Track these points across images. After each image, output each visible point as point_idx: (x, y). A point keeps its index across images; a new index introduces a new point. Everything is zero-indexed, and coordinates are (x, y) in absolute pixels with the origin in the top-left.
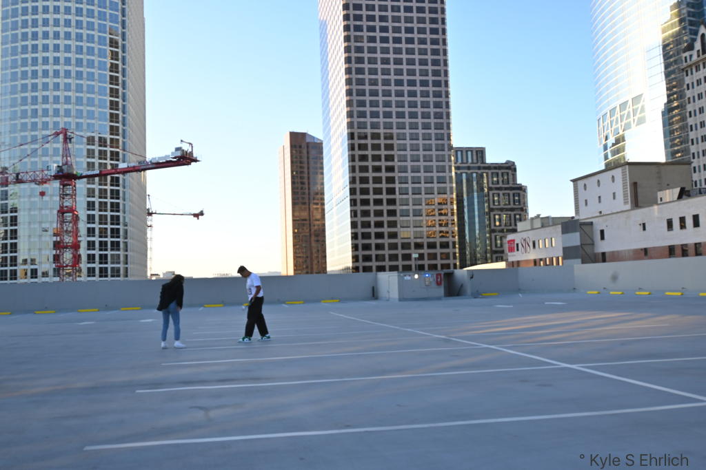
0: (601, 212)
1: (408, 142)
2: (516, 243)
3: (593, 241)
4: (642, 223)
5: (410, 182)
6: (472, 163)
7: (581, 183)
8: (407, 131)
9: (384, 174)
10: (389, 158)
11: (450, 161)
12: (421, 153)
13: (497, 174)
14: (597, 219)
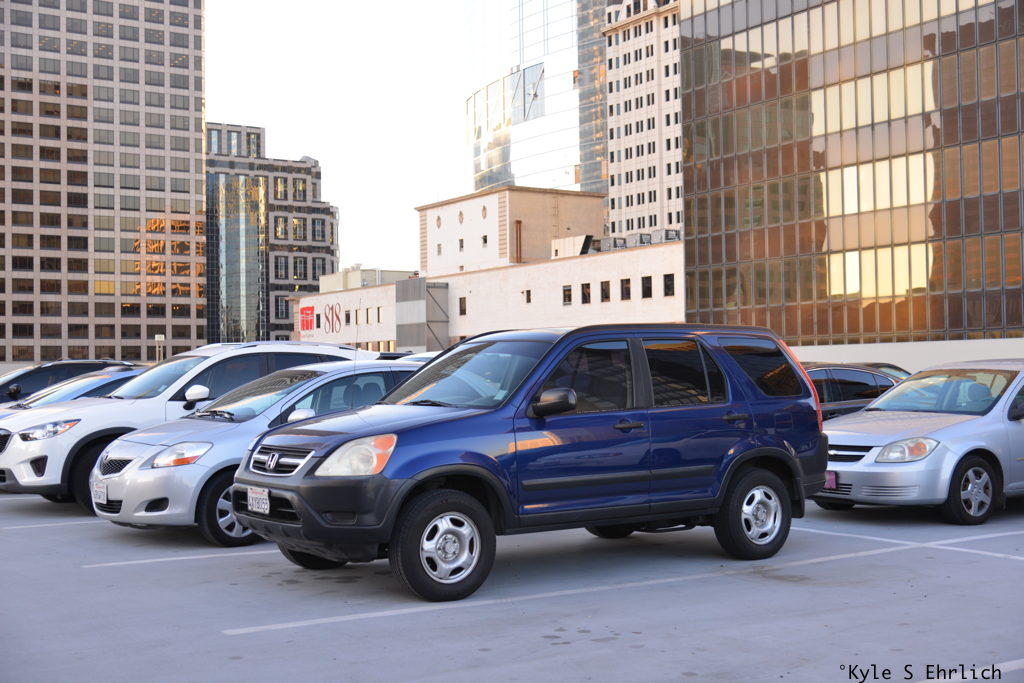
0: (462, 267)
1: (116, 106)
2: (316, 312)
3: (447, 317)
4: (525, 290)
5: (117, 185)
6: (239, 156)
7: (432, 215)
8: (116, 85)
9: (64, 166)
10: (78, 135)
11: (198, 150)
12: (142, 130)
13: (285, 180)
14: (456, 278)
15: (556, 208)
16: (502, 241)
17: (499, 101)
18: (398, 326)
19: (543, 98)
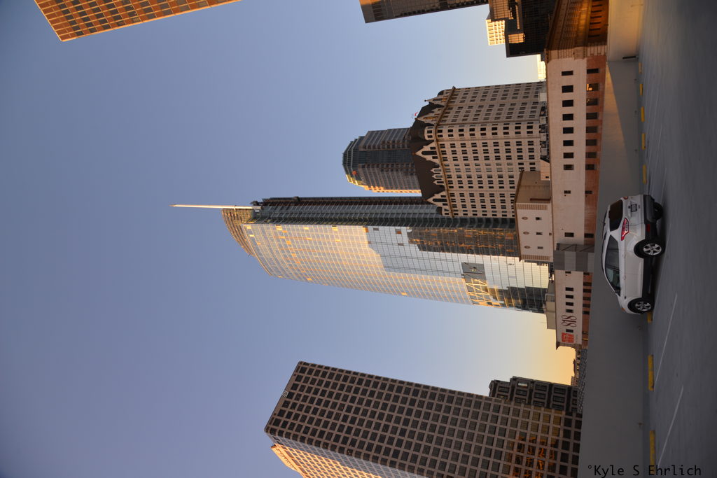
0: (550, 234)
2: (565, 332)
3: (573, 245)
4: (564, 195)
14: (555, 239)
15: (525, 186)
16: (540, 208)
17: (475, 286)
18: (577, 270)
19: (476, 264)
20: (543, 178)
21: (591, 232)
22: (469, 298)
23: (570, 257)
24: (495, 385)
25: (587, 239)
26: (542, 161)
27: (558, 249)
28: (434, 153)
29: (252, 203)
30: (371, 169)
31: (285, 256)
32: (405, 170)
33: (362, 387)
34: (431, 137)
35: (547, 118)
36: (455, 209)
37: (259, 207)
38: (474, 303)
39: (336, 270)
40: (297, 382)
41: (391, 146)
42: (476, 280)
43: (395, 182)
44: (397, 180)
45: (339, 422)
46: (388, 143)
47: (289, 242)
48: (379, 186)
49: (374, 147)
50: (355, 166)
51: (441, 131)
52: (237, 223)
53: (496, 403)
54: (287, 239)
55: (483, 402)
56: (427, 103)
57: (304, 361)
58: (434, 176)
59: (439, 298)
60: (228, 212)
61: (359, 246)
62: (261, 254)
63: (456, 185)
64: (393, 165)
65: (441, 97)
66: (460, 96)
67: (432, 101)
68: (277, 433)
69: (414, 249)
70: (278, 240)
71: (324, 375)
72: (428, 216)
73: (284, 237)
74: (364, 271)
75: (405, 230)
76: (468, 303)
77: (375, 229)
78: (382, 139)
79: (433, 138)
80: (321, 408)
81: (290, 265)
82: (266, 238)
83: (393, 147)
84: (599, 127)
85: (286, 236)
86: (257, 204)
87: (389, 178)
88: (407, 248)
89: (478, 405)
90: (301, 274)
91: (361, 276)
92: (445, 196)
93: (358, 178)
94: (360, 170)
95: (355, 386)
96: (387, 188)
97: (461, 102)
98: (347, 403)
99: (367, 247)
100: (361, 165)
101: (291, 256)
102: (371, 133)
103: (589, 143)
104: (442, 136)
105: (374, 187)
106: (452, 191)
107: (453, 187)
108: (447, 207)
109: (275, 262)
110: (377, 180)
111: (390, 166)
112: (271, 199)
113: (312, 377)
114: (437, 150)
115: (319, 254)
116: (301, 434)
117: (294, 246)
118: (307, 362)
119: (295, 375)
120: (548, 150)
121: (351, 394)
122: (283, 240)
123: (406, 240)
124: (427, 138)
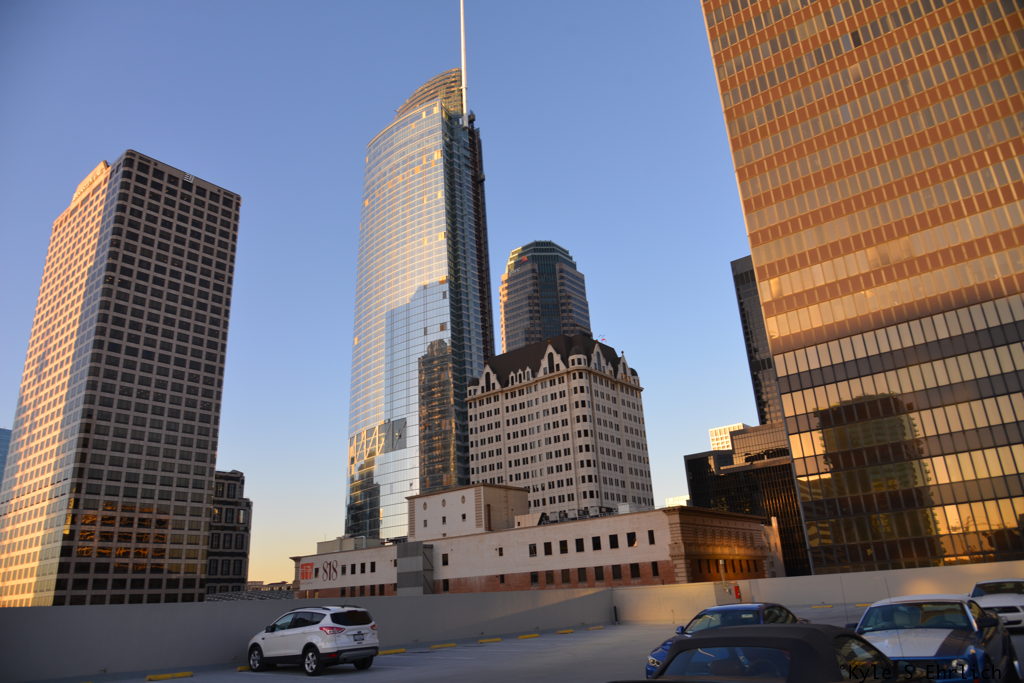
1: (164, 432)
2: (314, 567)
3: (433, 566)
4: (497, 547)
5: (158, 483)
7: (418, 502)
8: (165, 419)
9: (124, 470)
10: (136, 450)
12: (178, 448)
13: (223, 485)
14: (439, 542)
15: (506, 497)
16: (478, 517)
17: (375, 439)
18: (399, 574)
19: (405, 438)
20: (517, 519)
21: (450, 587)
22: (358, 432)
23: (415, 564)
24: (236, 479)
25: (442, 584)
26: (540, 514)
27: (426, 547)
28: (551, 370)
29: (471, 112)
30: (532, 281)
31: (398, 166)
32: (532, 329)
33: (211, 291)
34: (573, 364)
35: (597, 516)
36: (478, 404)
37: (466, 124)
38: (352, 439)
39: (382, 241)
40: (208, 194)
41: (564, 308)
42: (383, 440)
43: (514, 317)
44: (519, 318)
45: (153, 261)
46: (569, 304)
47: (418, 170)
48: (508, 294)
49: (562, 284)
50: (534, 259)
51: (581, 377)
52: (442, 94)
53: (206, 483)
54: (422, 168)
55: (207, 465)
56: (619, 355)
57: (242, 203)
58: (520, 372)
59: (355, 391)
60: (457, 78)
61: (420, 272)
62: (398, 129)
63: (510, 402)
64: (538, 312)
65: (629, 373)
66: (631, 399)
67: (621, 362)
68: (127, 169)
69: (421, 350)
70: (421, 154)
71: (224, 234)
72: (467, 367)
73: (425, 162)
74: (383, 281)
75: (446, 336)
76: (351, 431)
77: (444, 293)
78: (574, 294)
79: (571, 367)
80: (173, 232)
81: (385, 174)
82: (422, 136)
83: (564, 311)
84: (586, 585)
85: (427, 166)
86: (471, 121)
87: (520, 308)
88: (421, 340)
89: (201, 458)
90: (373, 191)
91: (377, 278)
92: (494, 388)
93: (518, 264)
94: (529, 267)
95: (212, 280)
96: (506, 306)
97: (623, 401)
98: (184, 272)
99: (418, 284)
100: (536, 267)
101: (398, 173)
102: (580, 279)
103: (565, 573)
104: (574, 378)
105: (507, 288)
106: (502, 397)
107: (507, 398)
108: (479, 393)
109: (389, 150)
110: (517, 291)
111: (536, 308)
112: (480, 141)
113: (219, 216)
114: (556, 373)
115: (404, 216)
116: (130, 205)
117: (412, 179)
118: (241, 208)
119: (219, 191)
120: (556, 522)
121: (198, 276)
122: (420, 162)
123: (433, 337)
124: (571, 358)
